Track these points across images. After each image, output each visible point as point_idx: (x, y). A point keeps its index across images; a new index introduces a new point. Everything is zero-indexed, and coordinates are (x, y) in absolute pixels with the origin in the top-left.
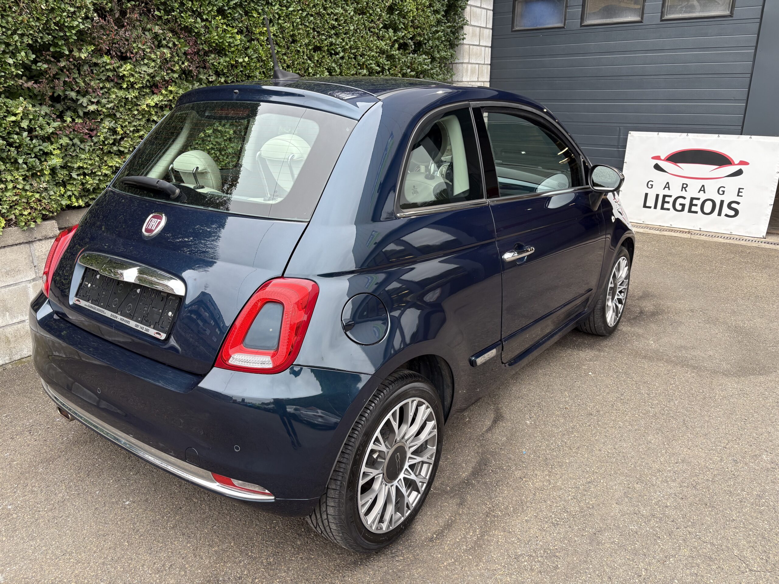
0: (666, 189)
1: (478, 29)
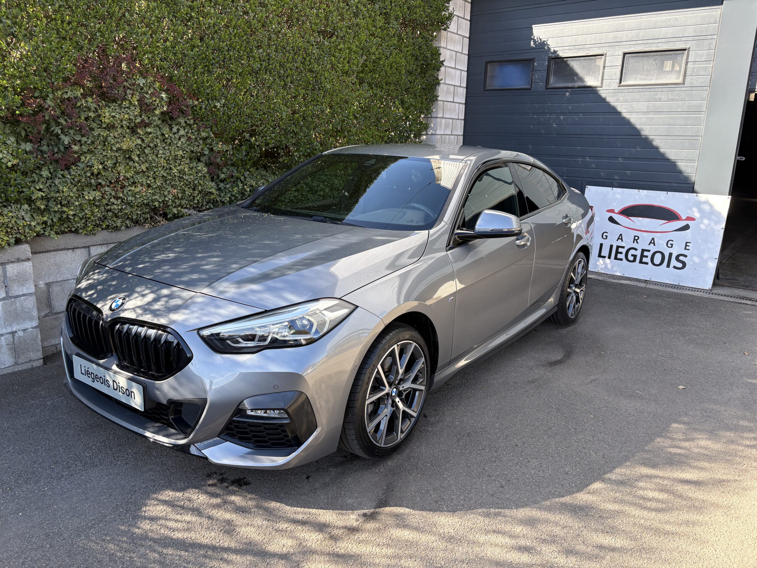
0: (620, 240)
1: (452, 87)
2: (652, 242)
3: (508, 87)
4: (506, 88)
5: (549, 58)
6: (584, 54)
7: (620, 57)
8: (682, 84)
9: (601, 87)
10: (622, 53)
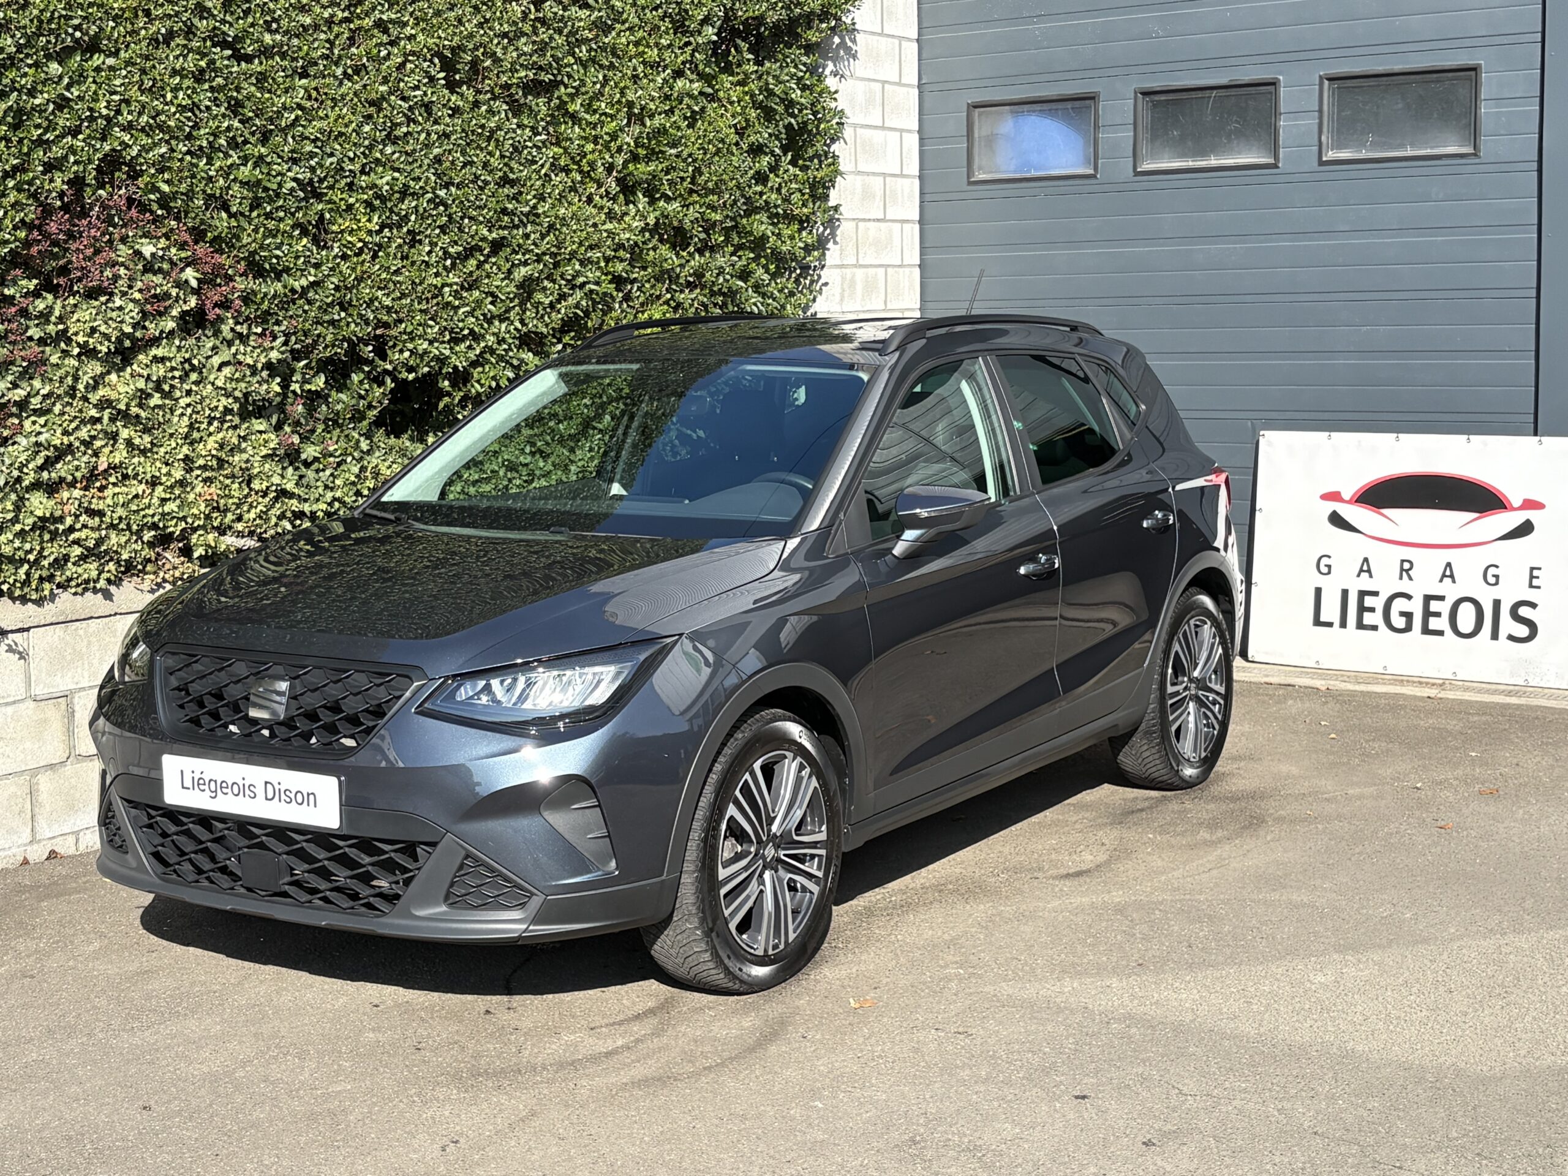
0: (1365, 575)
1: (879, 180)
2: (1448, 573)
3: (1034, 173)
4: (1028, 175)
5: (1135, 93)
6: (1224, 81)
7: (1317, 87)
8: (1475, 155)
9: (1275, 166)
10: (1320, 77)
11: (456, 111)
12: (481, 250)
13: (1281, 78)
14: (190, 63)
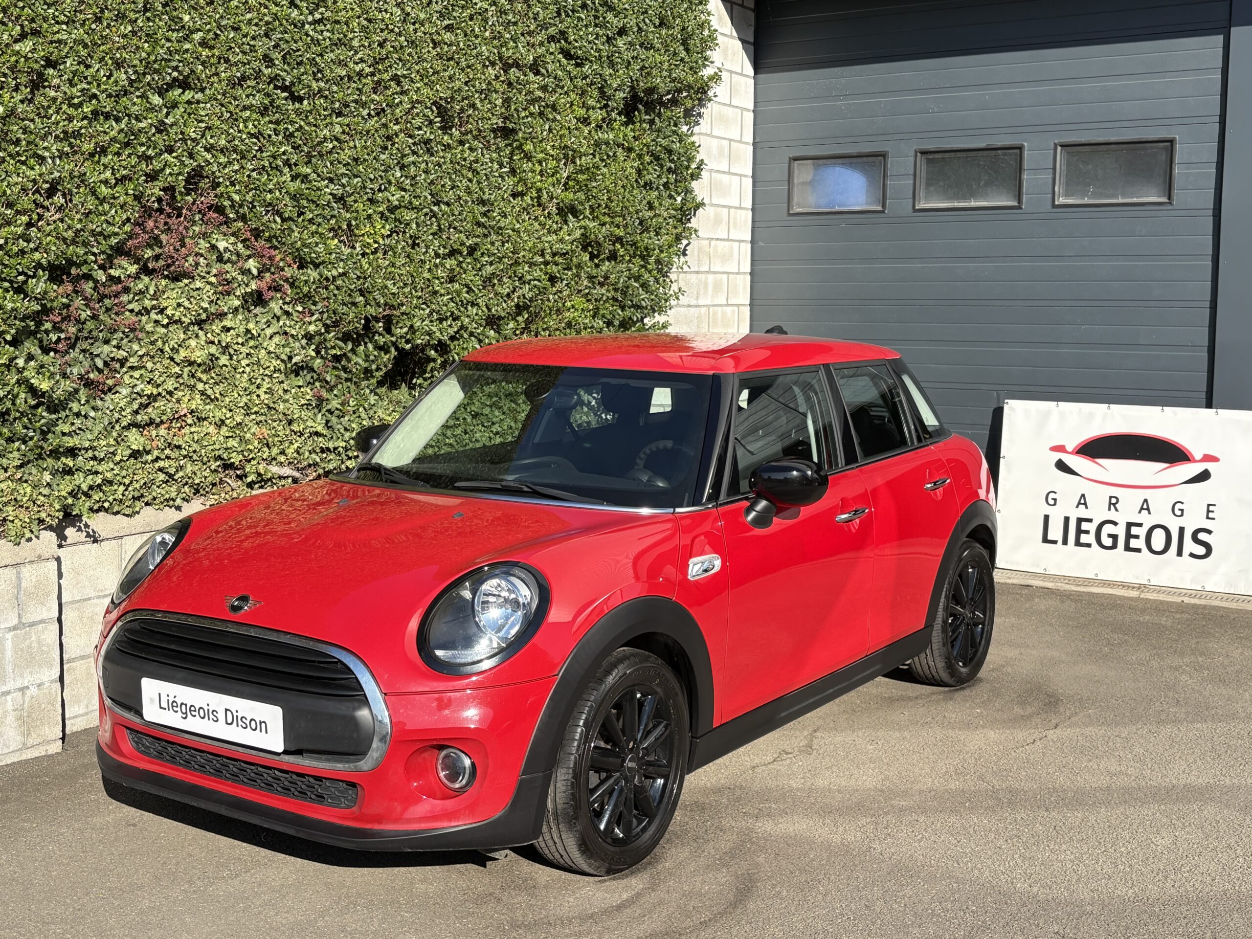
0: (1080, 506)
1: (726, 210)
2: (1145, 507)
3: (837, 209)
4: (833, 210)
5: (916, 152)
6: (983, 145)
7: (1052, 151)
8: (1170, 203)
9: (1020, 208)
10: (1055, 145)
11: (448, 147)
12: (461, 253)
13: (1026, 144)
14: (257, 100)
